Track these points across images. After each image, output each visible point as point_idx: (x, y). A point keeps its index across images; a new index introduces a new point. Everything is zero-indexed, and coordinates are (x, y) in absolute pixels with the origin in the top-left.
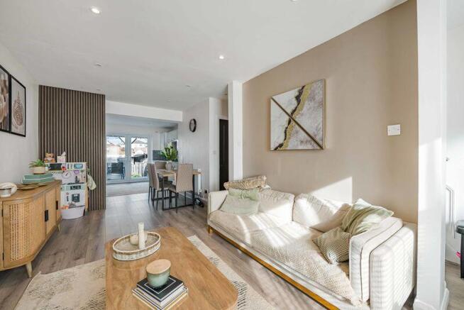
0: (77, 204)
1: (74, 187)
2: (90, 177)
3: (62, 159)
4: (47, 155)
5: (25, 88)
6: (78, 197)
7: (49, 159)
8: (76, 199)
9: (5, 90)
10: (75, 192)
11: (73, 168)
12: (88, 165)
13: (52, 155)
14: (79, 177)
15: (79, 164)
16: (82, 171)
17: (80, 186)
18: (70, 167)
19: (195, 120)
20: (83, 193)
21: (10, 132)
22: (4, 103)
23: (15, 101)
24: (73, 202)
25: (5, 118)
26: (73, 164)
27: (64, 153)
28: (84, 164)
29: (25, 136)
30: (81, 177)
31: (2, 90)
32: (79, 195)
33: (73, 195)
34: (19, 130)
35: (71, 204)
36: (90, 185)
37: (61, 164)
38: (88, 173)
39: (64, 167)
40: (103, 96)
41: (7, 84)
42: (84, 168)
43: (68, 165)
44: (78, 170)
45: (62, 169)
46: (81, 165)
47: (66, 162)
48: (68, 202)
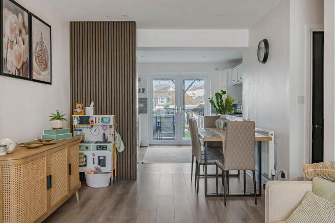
0: (103, 169)
1: (100, 146)
2: (117, 135)
3: (90, 110)
4: (78, 105)
5: (50, 27)
6: (104, 160)
7: (79, 110)
8: (102, 162)
9: (24, 31)
10: (101, 153)
11: (101, 123)
12: (117, 120)
13: (81, 105)
14: (107, 134)
16: (111, 127)
17: (106, 147)
18: (97, 121)
19: (266, 42)
20: (108, 154)
21: (31, 79)
22: (23, 47)
23: (37, 43)
24: (99, 167)
25: (24, 64)
26: (101, 116)
27: (92, 103)
28: (112, 117)
29: (50, 83)
30: (109, 134)
31: (20, 32)
32: (105, 157)
33: (99, 157)
34: (44, 76)
35: (97, 169)
36: (117, 146)
37: (89, 117)
38: (116, 130)
39: (92, 121)
40: (133, 24)
41: (27, 24)
42: (112, 123)
43: (96, 118)
44: (106, 126)
45: (91, 123)
46: (108, 119)
47: (94, 114)
48: (94, 165)
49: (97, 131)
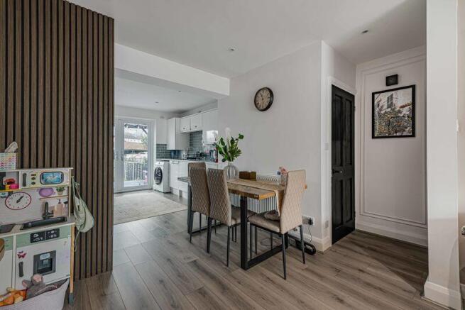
0: (48, 279)
1: (41, 234)
2: (79, 202)
6: (52, 258)
8: (44, 266)
10: (43, 247)
11: (38, 185)
12: (74, 173)
14: (53, 203)
15: (53, 173)
16: (61, 190)
17: (57, 232)
18: (29, 181)
20: (64, 247)
24: (38, 278)
26: (39, 171)
27: (14, 146)
28: (67, 171)
30: (57, 203)
32: (53, 253)
33: (36, 257)
35: (32, 283)
36: (79, 222)
37: (3, 174)
38: (74, 192)
39: (11, 182)
42: (67, 182)
43: (25, 175)
44: (51, 189)
45: (7, 186)
46: (58, 176)
47: (17, 168)
48: (22, 279)
49: (25, 200)
